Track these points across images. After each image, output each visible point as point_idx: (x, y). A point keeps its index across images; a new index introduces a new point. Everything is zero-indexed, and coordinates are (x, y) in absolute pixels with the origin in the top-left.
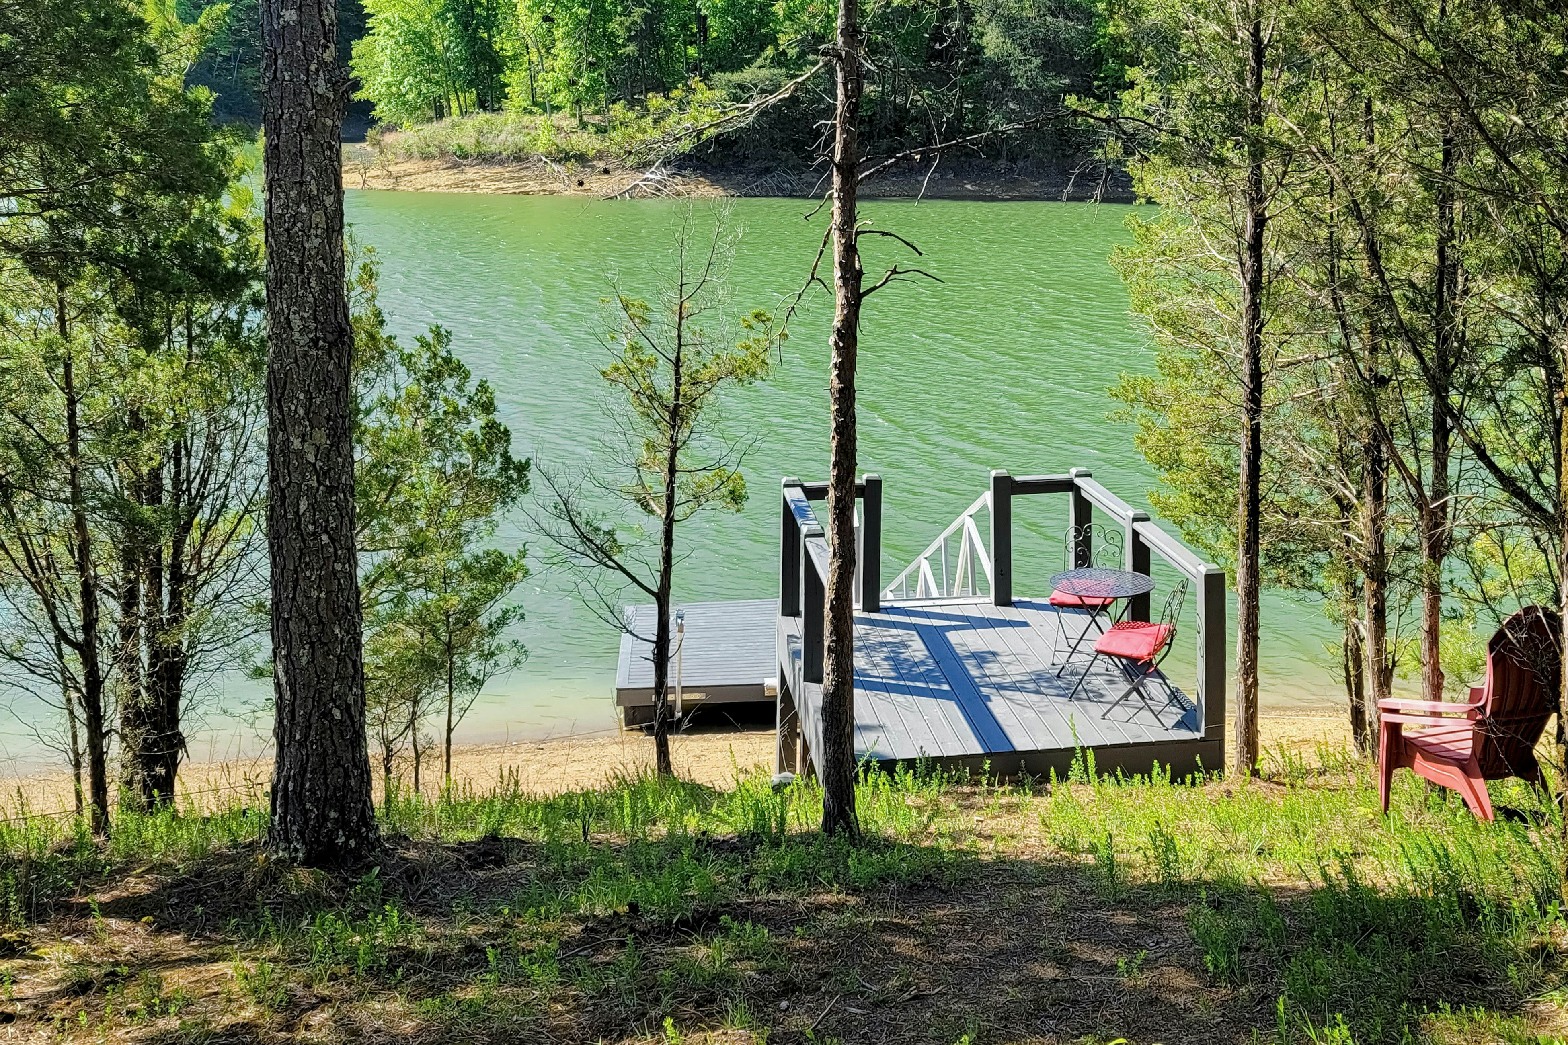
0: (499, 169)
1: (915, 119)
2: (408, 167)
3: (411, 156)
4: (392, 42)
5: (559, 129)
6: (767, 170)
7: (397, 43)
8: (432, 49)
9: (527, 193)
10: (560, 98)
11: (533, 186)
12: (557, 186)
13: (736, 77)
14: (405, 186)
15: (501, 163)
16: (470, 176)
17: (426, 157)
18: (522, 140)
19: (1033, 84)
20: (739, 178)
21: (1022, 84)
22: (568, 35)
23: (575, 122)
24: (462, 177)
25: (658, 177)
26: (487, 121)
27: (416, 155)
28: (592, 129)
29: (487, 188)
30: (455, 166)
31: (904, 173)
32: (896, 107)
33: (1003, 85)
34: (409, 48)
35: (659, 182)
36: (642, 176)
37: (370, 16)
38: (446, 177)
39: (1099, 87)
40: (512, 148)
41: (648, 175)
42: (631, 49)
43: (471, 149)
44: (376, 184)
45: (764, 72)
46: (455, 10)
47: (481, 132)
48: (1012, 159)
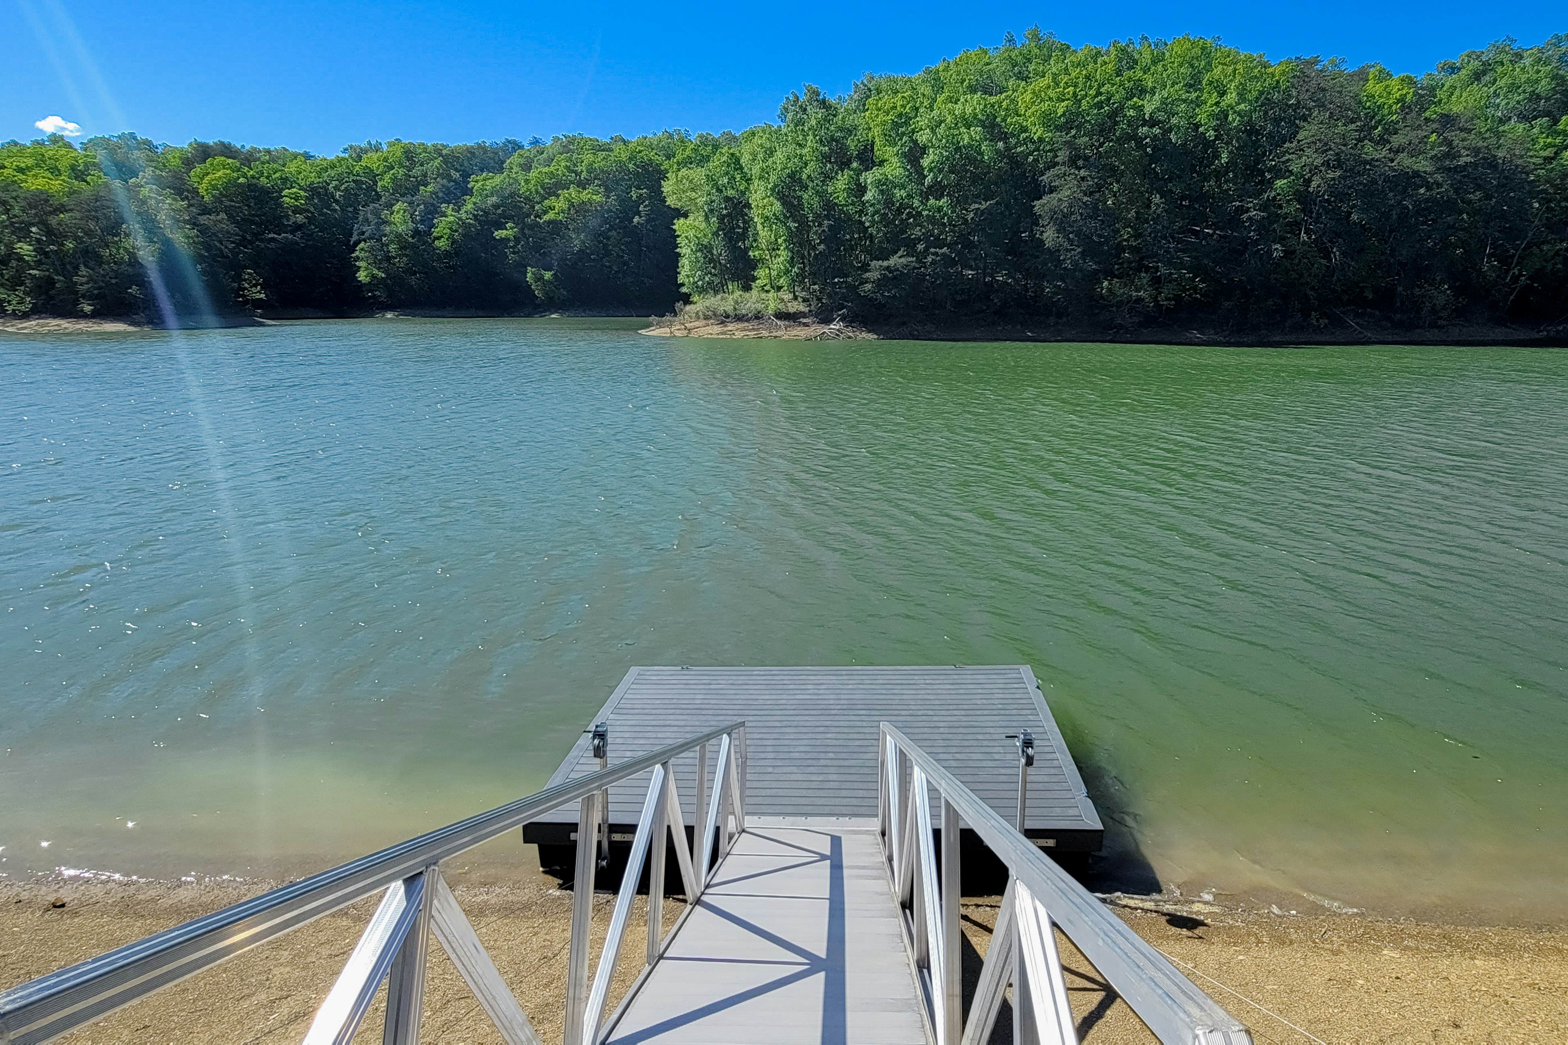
0: (746, 324)
1: (997, 291)
2: (697, 324)
3: (698, 318)
4: (689, 251)
5: (782, 300)
6: (904, 323)
7: (692, 250)
8: (712, 254)
9: (761, 338)
10: (782, 281)
11: (765, 333)
12: (779, 333)
13: (885, 263)
14: (694, 334)
15: (748, 321)
16: (730, 328)
17: (706, 318)
18: (760, 306)
19: (1075, 264)
20: (886, 328)
21: (1068, 264)
22: (785, 240)
23: (791, 296)
24: (726, 329)
25: (837, 327)
26: (741, 296)
27: (702, 317)
28: (800, 300)
29: (739, 335)
30: (722, 322)
31: (989, 325)
32: (986, 284)
33: (1056, 266)
34: (699, 254)
35: (838, 330)
36: (828, 327)
37: (678, 236)
38: (717, 329)
39: (1118, 269)
40: (754, 312)
41: (832, 326)
42: (822, 247)
43: (732, 313)
44: (678, 333)
45: (903, 260)
46: (723, 230)
47: (736, 302)
48: (1059, 315)
